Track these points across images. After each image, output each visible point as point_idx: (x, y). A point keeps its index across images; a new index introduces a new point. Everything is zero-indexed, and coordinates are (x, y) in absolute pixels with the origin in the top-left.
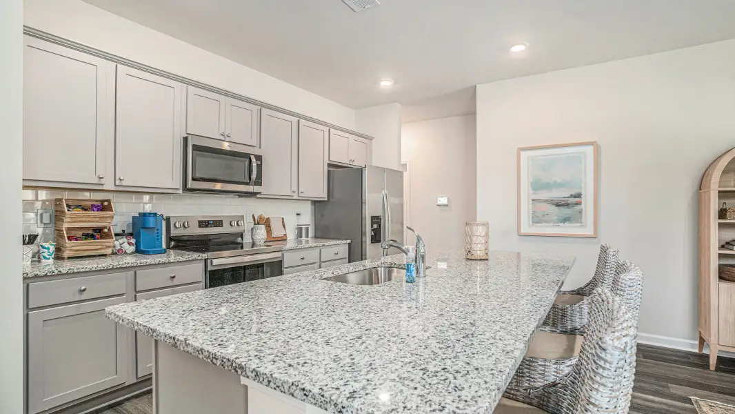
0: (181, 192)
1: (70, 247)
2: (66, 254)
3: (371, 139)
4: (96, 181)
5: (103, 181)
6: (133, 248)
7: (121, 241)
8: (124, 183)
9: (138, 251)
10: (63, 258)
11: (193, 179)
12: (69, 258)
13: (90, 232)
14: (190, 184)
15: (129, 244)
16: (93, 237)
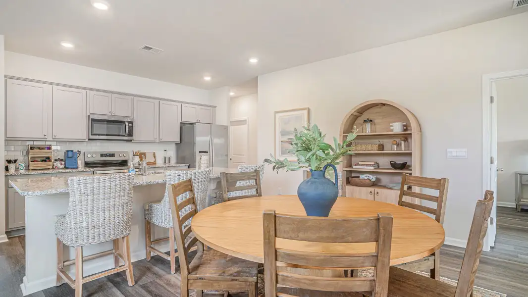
0: (87, 140)
1: (32, 165)
2: (31, 168)
3: (215, 107)
4: (43, 137)
5: (46, 137)
6: (63, 166)
7: (57, 163)
8: (57, 137)
9: (65, 167)
10: (29, 170)
11: (92, 135)
12: (32, 170)
13: (45, 159)
14: (91, 137)
15: (61, 164)
16: (45, 161)
